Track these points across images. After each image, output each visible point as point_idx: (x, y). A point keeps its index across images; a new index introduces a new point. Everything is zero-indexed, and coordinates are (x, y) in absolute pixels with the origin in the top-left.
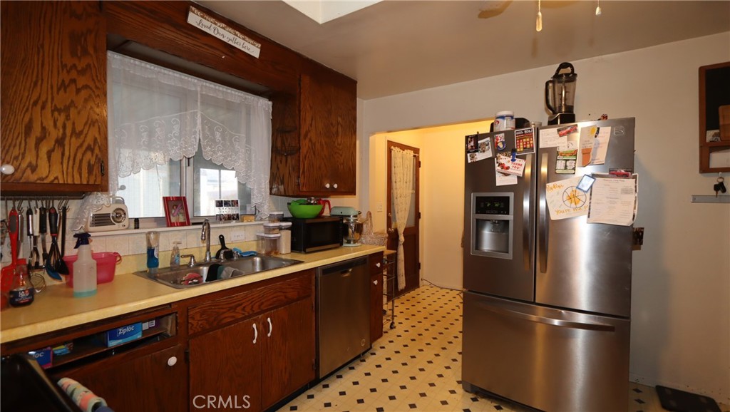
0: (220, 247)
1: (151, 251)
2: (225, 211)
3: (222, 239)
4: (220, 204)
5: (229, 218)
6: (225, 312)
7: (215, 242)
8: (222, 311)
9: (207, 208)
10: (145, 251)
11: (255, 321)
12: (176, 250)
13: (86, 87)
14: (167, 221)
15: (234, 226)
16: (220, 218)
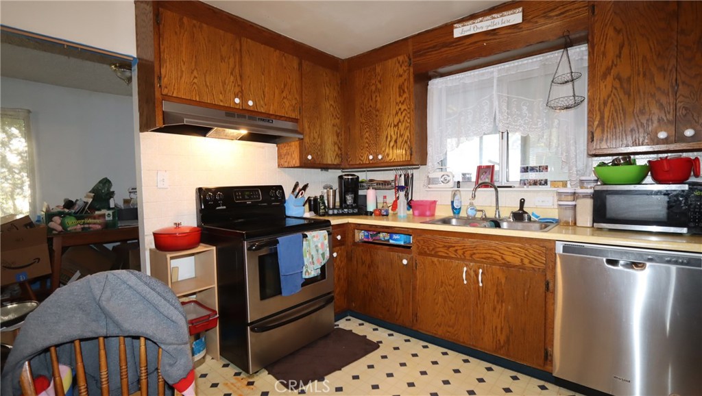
2: (531, 176)
3: (522, 202)
4: (525, 170)
5: (536, 183)
6: (439, 247)
8: (438, 245)
11: (467, 266)
13: (405, 110)
16: (524, 183)
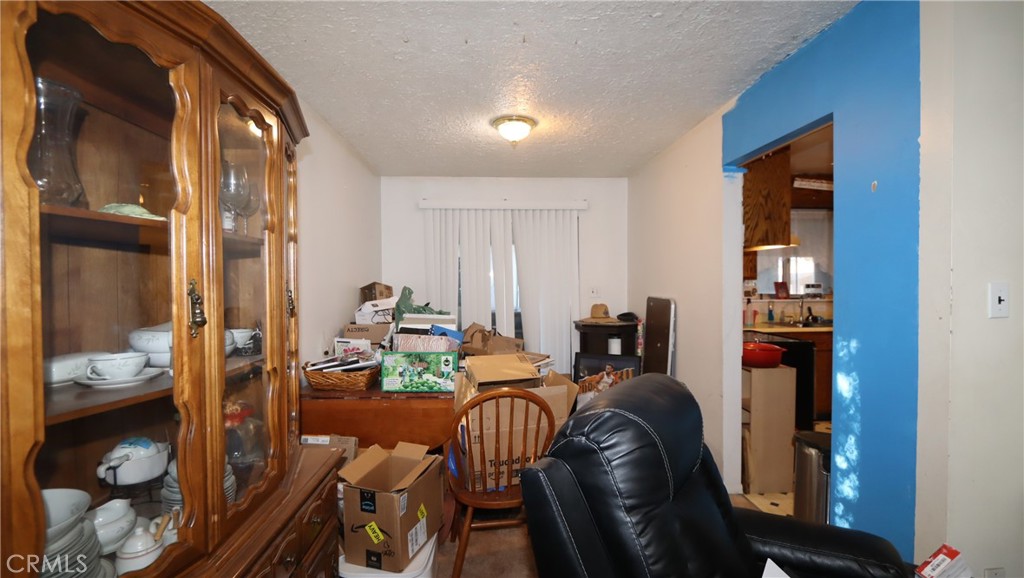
0: (808, 314)
1: (770, 312)
2: (811, 291)
3: (809, 309)
4: (808, 286)
5: (815, 296)
7: (805, 311)
9: (797, 289)
10: (767, 312)
12: (783, 312)
14: (776, 296)
15: (817, 302)
16: (808, 295)
